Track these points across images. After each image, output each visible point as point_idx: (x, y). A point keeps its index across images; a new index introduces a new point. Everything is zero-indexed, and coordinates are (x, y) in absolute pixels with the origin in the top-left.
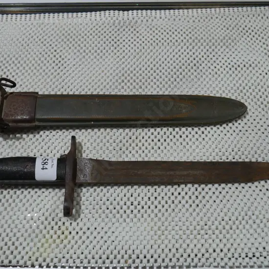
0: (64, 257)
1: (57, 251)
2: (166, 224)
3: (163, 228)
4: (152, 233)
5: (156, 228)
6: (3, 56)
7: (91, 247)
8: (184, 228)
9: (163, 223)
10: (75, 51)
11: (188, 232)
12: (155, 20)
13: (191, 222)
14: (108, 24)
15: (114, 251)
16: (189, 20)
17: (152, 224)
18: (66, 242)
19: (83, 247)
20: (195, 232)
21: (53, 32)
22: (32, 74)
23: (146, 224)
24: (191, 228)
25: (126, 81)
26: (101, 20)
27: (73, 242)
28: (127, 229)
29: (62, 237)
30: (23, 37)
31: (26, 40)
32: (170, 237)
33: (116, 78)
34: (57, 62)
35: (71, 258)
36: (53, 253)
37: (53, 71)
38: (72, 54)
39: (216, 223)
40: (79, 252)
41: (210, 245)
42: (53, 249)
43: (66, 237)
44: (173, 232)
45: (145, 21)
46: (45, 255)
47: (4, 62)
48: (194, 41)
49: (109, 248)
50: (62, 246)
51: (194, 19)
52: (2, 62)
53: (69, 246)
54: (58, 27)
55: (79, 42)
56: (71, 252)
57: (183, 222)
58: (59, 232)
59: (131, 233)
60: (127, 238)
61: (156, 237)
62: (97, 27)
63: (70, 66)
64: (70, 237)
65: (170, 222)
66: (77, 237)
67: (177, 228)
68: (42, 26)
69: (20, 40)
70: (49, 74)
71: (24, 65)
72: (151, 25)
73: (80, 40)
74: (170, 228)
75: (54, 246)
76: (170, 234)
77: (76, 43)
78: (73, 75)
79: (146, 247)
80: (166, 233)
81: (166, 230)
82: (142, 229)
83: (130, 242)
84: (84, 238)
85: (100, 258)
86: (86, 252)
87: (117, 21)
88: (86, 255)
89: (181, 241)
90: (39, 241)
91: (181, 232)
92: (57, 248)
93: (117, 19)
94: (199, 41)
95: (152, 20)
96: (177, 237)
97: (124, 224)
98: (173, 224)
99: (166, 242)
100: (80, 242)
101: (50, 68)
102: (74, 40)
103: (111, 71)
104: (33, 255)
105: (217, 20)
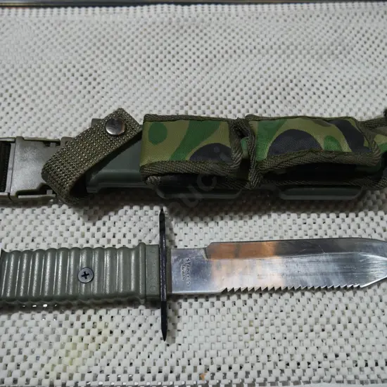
0: (101, 372)
1: (90, 361)
2: (261, 316)
3: (256, 323)
4: (240, 330)
5: (246, 323)
6: (4, 67)
7: (144, 355)
8: (289, 322)
9: (256, 314)
10: (114, 60)
11: (295, 328)
12: (229, 18)
13: (298, 313)
14: (162, 23)
15: (182, 359)
16: (278, 18)
17: (240, 316)
18: (104, 347)
19: (133, 354)
20: (306, 328)
21: (79, 33)
22: (48, 93)
23: (229, 317)
24: (300, 321)
25: (190, 103)
26: (150, 17)
27: (116, 347)
28: (201, 325)
29: (99, 339)
30: (35, 39)
31: (39, 43)
32: (267, 336)
33: (177, 98)
34: (86, 75)
35: (114, 372)
36: (84, 365)
37: (80, 87)
38: (109, 64)
39: (338, 313)
40: (125, 363)
41: (330, 347)
42: (84, 359)
43: (105, 339)
44: (272, 329)
45: (214, 19)
46: (71, 369)
47: (6, 75)
48: (288, 47)
49: (173, 355)
50: (98, 353)
51: (285, 17)
52: (2, 74)
53: (109, 354)
54: (88, 25)
55: (119, 48)
56: (114, 362)
57: (287, 313)
58: (94, 332)
59: (207, 332)
60: (201, 339)
61: (247, 337)
62: (145, 26)
63: (106, 81)
64: (111, 339)
65: (266, 314)
66: (122, 339)
67: (277, 322)
68: (64, 25)
69: (31, 43)
70: (75, 92)
71: (37, 79)
72: (224, 24)
73: (120, 45)
74: (266, 322)
75: (85, 353)
76: (267, 332)
77: (115, 48)
78: (111, 94)
79: (230, 352)
80: (261, 330)
81: (262, 325)
82: (224, 324)
83: (207, 346)
84: (134, 340)
85: (160, 372)
86: (137, 363)
87: (174, 19)
88: (136, 368)
89: (284, 343)
90: (62, 347)
91: (284, 329)
92: (90, 357)
93: (174, 17)
94: (296, 48)
95: (226, 19)
96: (278, 336)
97: (196, 318)
98: (271, 316)
99: (262, 344)
100: (127, 347)
101: (76, 83)
102: (111, 44)
103: (168, 90)
104: (52, 370)
105: (319, 19)
